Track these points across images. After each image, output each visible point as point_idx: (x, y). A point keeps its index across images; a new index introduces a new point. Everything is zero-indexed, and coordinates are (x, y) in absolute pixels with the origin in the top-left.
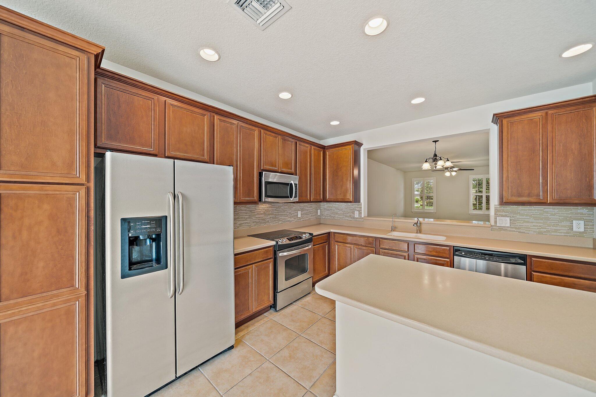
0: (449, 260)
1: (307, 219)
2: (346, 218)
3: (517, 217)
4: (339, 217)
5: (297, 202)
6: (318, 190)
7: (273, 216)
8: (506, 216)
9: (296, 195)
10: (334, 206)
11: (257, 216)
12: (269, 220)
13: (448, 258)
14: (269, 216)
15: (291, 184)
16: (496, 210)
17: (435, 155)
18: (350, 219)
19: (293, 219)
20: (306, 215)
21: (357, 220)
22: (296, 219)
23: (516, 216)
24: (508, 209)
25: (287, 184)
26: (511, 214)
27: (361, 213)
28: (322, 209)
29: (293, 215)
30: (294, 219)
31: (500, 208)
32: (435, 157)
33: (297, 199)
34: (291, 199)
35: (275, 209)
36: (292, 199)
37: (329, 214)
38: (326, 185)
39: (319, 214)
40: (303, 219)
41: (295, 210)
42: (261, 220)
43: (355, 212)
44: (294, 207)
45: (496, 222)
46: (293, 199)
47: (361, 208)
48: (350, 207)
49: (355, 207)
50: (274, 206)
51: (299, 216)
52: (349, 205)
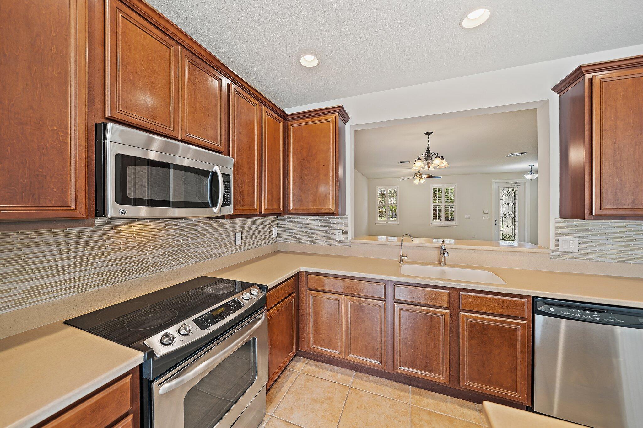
0: (525, 322)
1: (254, 245)
2: (322, 241)
3: (588, 238)
4: (309, 239)
5: (230, 217)
6: (275, 193)
7: (170, 249)
8: (572, 236)
9: (227, 199)
10: (301, 220)
11: (113, 256)
12: (155, 260)
13: (522, 319)
14: (158, 252)
15: (215, 174)
16: (558, 227)
17: (428, 152)
18: (328, 243)
19: (224, 250)
20: (252, 238)
21: (340, 244)
22: (232, 249)
23: (587, 235)
24: (575, 224)
25: (205, 173)
26: (580, 233)
27: (347, 233)
28: (279, 227)
29: (224, 241)
30: (228, 248)
31: (563, 224)
32: (429, 155)
33: (229, 210)
34: (214, 208)
35: (177, 232)
36: (215, 210)
37: (291, 234)
38: (289, 185)
39: (275, 234)
40: (246, 248)
41: (229, 232)
42: (127, 265)
43: (337, 231)
44: (227, 226)
45: (557, 245)
46: (220, 211)
47: (346, 224)
48: (328, 223)
49: (337, 223)
50: (175, 225)
51: (238, 242)
52: (327, 219)
